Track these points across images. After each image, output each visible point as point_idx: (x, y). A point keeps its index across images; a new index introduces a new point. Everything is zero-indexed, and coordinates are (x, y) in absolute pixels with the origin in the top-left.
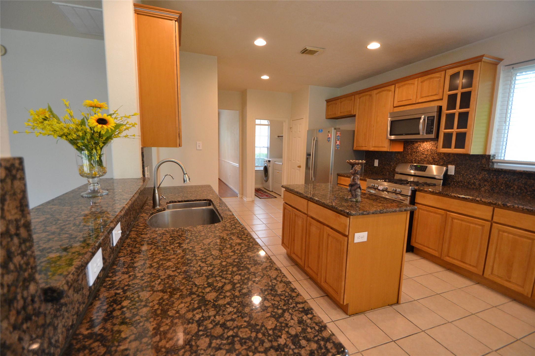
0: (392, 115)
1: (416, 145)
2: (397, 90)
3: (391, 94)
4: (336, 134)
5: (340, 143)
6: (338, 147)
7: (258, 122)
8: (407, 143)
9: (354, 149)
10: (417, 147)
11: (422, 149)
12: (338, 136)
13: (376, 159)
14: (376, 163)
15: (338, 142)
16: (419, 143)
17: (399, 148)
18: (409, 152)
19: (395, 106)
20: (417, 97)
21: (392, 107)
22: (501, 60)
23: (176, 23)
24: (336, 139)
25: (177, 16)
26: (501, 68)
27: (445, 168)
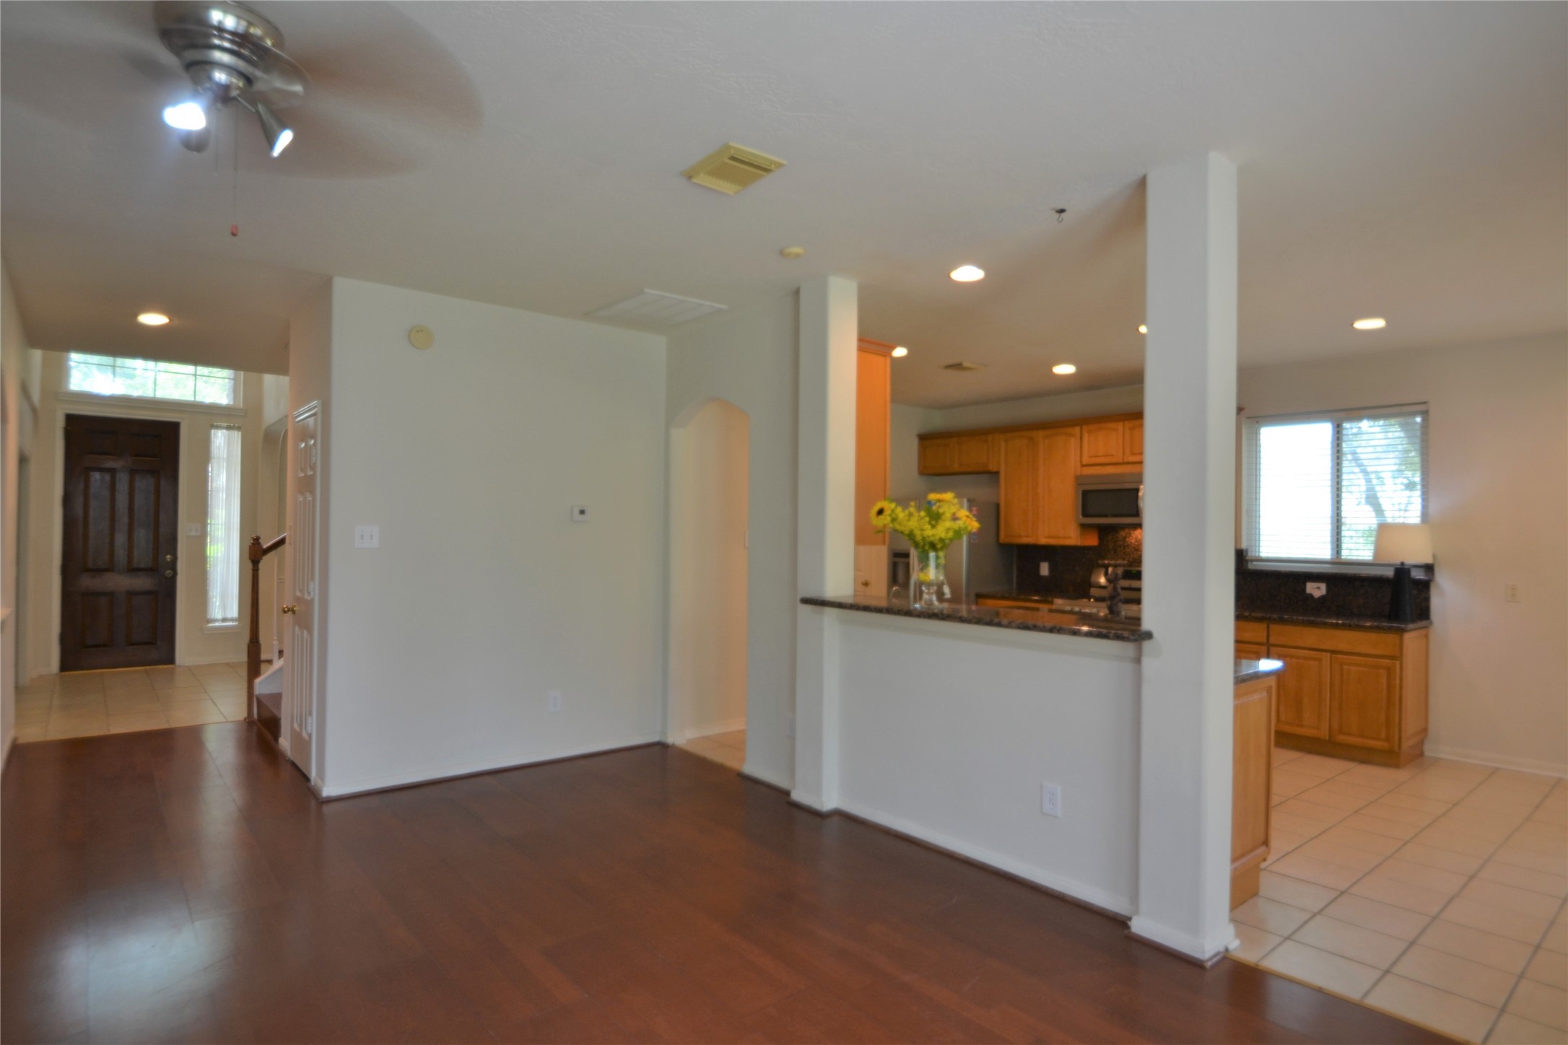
0: (1079, 480)
1: (1123, 533)
2: (1086, 436)
3: (1073, 442)
8: (1104, 531)
9: (1000, 541)
10: (1125, 538)
11: (1133, 541)
13: (1044, 560)
14: (1045, 569)
16: (1127, 531)
17: (1092, 540)
18: (1111, 547)
19: (1084, 463)
20: (1124, 453)
21: (1079, 465)
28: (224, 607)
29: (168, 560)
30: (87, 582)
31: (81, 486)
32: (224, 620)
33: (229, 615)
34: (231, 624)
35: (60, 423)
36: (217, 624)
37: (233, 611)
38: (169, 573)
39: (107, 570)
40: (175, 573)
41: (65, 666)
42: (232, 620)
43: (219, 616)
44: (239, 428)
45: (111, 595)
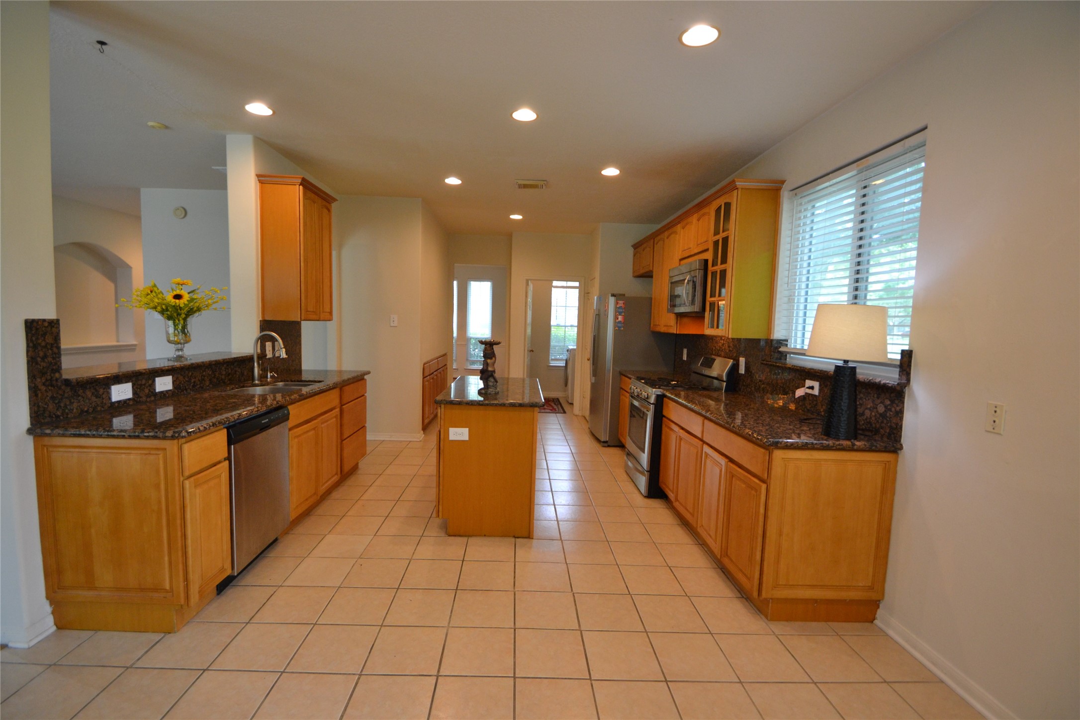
0: (670, 273)
3: (677, 239)
4: (617, 303)
5: (624, 318)
6: (619, 325)
7: (555, 283)
9: (651, 329)
12: (619, 308)
13: (685, 348)
14: (685, 355)
15: (620, 318)
19: (680, 257)
20: (694, 244)
21: (678, 260)
22: (783, 182)
23: (301, 187)
24: (617, 312)
25: (300, 181)
26: (785, 195)
27: (731, 362)
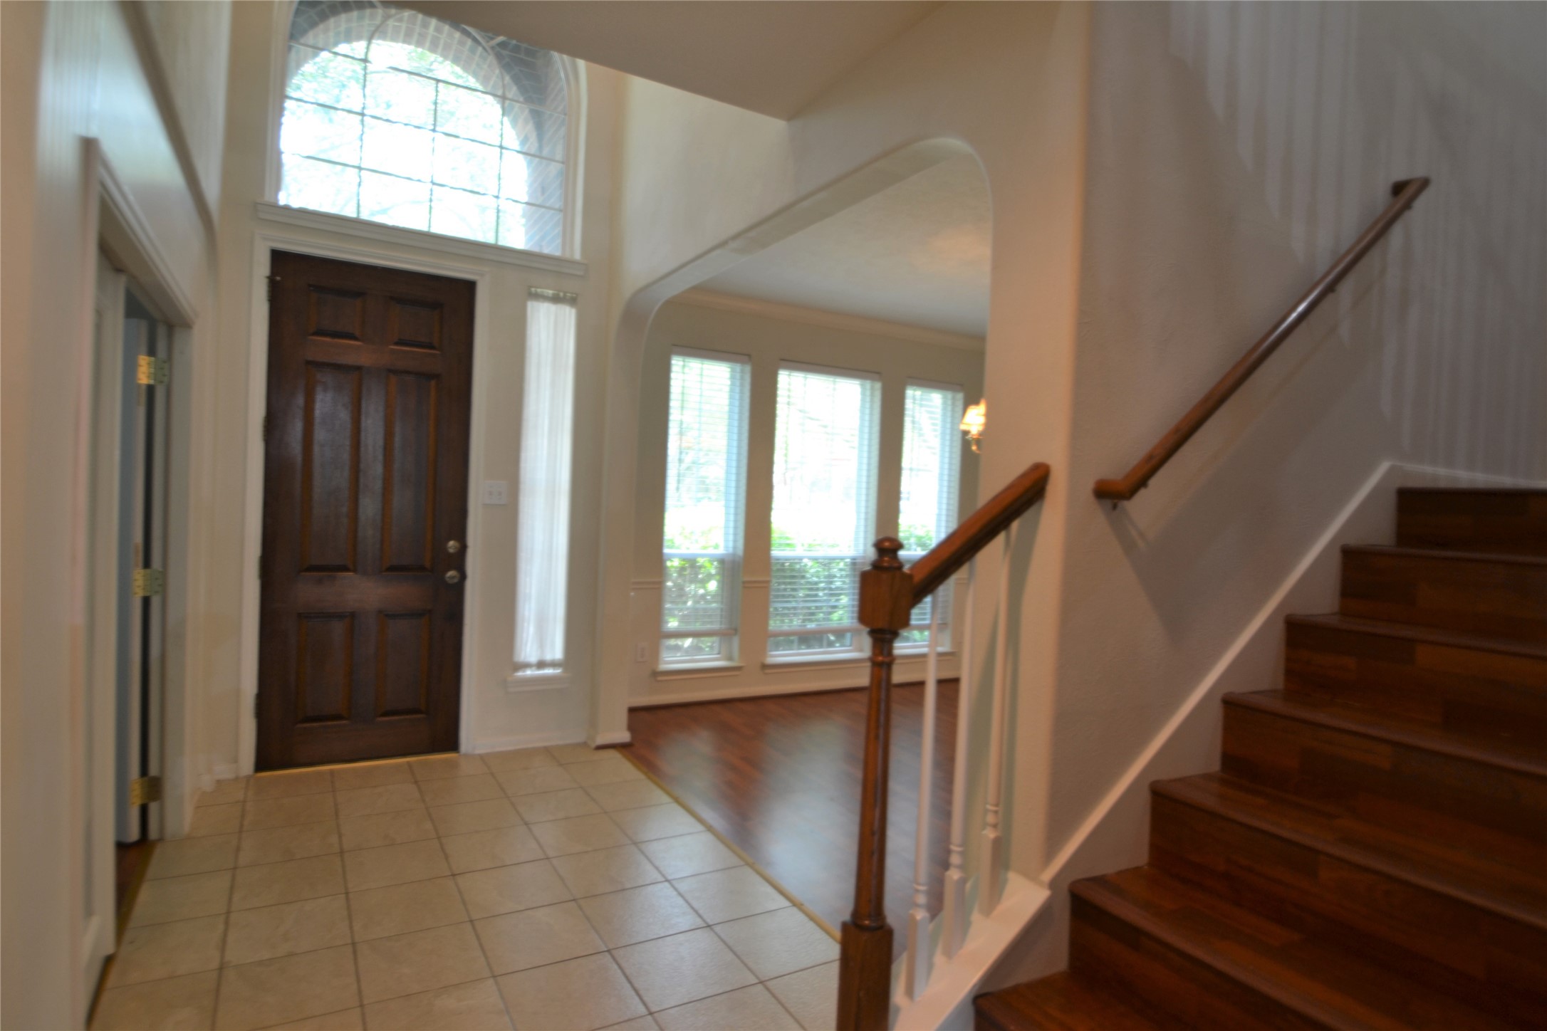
28: (541, 643)
29: (451, 551)
30: (308, 592)
31: (300, 400)
32: (541, 664)
33: (548, 657)
34: (549, 671)
35: (262, 268)
36: (529, 672)
37: (556, 651)
38: (453, 577)
39: (344, 568)
40: (463, 577)
41: (263, 763)
42: (553, 664)
43: (533, 658)
44: (573, 301)
45: (351, 618)
